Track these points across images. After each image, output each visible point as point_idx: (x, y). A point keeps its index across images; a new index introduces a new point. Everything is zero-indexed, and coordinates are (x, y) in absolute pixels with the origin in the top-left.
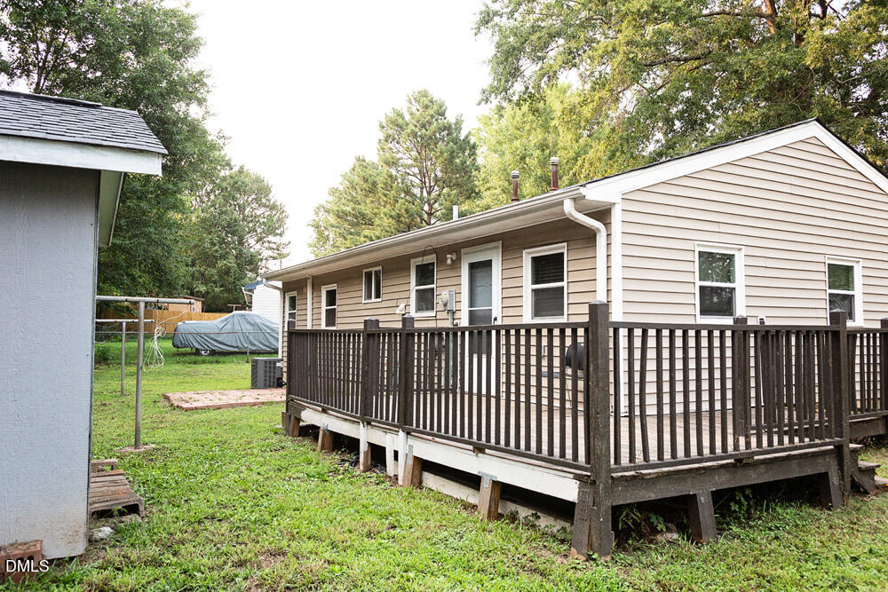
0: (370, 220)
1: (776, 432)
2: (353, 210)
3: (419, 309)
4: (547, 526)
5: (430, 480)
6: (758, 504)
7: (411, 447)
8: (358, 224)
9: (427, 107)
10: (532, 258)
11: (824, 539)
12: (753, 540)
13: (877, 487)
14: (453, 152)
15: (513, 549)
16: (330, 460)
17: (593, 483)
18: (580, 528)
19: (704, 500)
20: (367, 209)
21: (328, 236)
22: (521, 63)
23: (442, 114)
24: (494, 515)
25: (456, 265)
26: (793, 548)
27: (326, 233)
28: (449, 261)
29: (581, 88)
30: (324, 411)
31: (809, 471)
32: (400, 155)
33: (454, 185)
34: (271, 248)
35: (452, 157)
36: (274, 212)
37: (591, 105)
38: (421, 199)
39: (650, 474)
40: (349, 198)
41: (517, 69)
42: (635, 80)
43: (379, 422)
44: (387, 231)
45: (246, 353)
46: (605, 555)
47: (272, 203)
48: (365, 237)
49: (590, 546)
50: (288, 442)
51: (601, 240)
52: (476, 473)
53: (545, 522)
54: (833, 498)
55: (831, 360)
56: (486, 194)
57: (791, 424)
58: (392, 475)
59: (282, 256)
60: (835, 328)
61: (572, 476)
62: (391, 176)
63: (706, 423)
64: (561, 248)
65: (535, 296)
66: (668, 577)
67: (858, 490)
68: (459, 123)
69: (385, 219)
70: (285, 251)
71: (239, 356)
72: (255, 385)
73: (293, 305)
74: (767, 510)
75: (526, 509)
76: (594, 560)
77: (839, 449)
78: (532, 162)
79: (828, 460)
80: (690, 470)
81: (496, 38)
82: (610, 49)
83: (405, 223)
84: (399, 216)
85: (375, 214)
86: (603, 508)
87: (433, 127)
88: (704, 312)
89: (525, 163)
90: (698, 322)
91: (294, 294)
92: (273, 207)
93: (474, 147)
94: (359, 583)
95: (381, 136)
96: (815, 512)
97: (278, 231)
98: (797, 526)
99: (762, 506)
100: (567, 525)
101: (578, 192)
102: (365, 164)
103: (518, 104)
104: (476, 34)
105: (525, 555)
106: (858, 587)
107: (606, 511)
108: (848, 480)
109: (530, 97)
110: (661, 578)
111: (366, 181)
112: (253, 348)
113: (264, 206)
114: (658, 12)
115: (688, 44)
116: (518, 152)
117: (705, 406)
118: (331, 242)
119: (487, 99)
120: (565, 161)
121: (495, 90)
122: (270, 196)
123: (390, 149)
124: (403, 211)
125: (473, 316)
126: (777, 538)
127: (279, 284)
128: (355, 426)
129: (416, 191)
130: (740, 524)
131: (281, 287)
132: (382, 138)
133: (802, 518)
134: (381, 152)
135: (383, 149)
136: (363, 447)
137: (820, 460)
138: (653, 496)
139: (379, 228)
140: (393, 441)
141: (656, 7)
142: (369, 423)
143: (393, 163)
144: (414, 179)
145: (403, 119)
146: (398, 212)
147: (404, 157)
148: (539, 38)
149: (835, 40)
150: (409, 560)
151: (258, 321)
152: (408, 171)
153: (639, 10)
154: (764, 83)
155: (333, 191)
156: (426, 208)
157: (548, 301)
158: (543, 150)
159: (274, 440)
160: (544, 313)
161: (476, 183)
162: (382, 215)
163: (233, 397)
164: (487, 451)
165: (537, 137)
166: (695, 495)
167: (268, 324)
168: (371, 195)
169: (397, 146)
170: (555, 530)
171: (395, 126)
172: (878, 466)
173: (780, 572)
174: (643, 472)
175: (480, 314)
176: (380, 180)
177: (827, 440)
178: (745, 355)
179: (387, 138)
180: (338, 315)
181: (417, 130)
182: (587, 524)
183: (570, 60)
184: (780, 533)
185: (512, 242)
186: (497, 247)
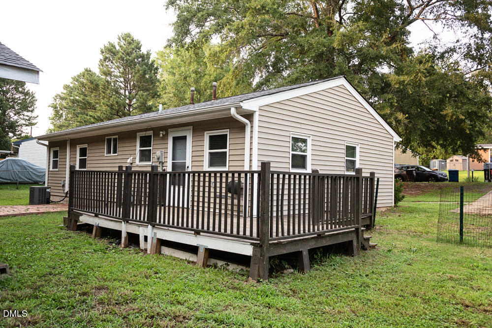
0: (93, 106)
1: (330, 223)
2: (83, 100)
3: (141, 160)
4: (234, 269)
5: (166, 251)
6: (324, 255)
7: (155, 234)
8: (86, 108)
9: (130, 43)
10: (210, 136)
11: (353, 268)
12: (325, 270)
13: (370, 247)
14: (145, 71)
15: (221, 280)
16: (103, 243)
17: (261, 246)
18: (254, 268)
19: (305, 253)
20: (92, 99)
21: (62, 114)
22: (190, 27)
23: (139, 48)
24: (206, 265)
25: (165, 137)
26: (342, 273)
27: (61, 112)
28: (161, 135)
29: (220, 43)
30: (96, 216)
31: (346, 240)
32: (112, 70)
33: (145, 90)
34: (24, 119)
35: (145, 73)
36: (27, 97)
37: (225, 53)
38: (125, 96)
39: (284, 242)
40: (80, 92)
41: (188, 30)
42: (249, 43)
43: (135, 221)
44: (105, 114)
45: (16, 183)
46: (266, 279)
47: (26, 91)
48: (90, 116)
49: (259, 276)
50: (72, 234)
51: (248, 129)
52: (196, 245)
53: (232, 267)
54: (354, 252)
55: (355, 190)
56: (164, 96)
57: (339, 219)
58: (143, 249)
59: (31, 124)
60: (358, 176)
61: (249, 244)
62: (108, 82)
63: (297, 220)
64: (226, 132)
65: (211, 156)
66: (295, 287)
67: (364, 248)
68: (148, 55)
69: (103, 107)
70: (34, 121)
71: (13, 185)
72: (32, 202)
73: (56, 155)
74: (329, 258)
75: (222, 262)
76: (261, 282)
77: (357, 229)
78: (190, 80)
79: (353, 235)
80: (300, 240)
81: (177, 12)
82: (240, 26)
83: (115, 110)
84: (112, 105)
85: (97, 103)
86: (266, 258)
87: (134, 55)
88: (293, 166)
89: (186, 81)
90: (291, 171)
91: (57, 149)
92: (27, 94)
93: (157, 69)
94: (153, 298)
95: (102, 57)
96: (348, 258)
97: (30, 109)
98: (341, 264)
99: (326, 256)
100: (244, 268)
101: (239, 104)
102: (90, 73)
103: (187, 49)
104: (166, 9)
105: (227, 282)
106: (371, 286)
107: (267, 259)
108: (360, 243)
109: (194, 46)
110: (292, 287)
111: (92, 83)
112: (21, 180)
113: (21, 93)
114: (265, 10)
115: (276, 28)
116: (183, 74)
117: (297, 212)
118: (64, 118)
119: (171, 45)
120: (209, 81)
121: (175, 40)
122: (25, 86)
123: (107, 65)
124: (115, 102)
125: (174, 165)
126: (335, 269)
127: (47, 143)
128: (118, 224)
129: (122, 91)
130: (318, 264)
131: (47, 144)
132: (102, 59)
133: (343, 260)
134: (101, 67)
135: (102, 65)
136: (124, 235)
137: (350, 235)
138: (285, 252)
139: (100, 112)
140: (144, 231)
141: (264, 7)
142: (127, 222)
143: (108, 73)
144: (121, 84)
145: (115, 48)
146: (111, 102)
147: (115, 71)
148: (202, 16)
149: (347, 36)
150: (173, 287)
151: (24, 164)
152: (117, 79)
153: (255, 8)
154: (315, 53)
155: (66, 87)
156: (127, 101)
157: (217, 159)
158: (197, 74)
159: (63, 232)
160: (215, 165)
161: (158, 89)
162: (102, 104)
163: (21, 209)
164: (201, 234)
165: (194, 66)
166: (302, 251)
167: (31, 166)
168: (94, 92)
169: (111, 64)
170: (238, 270)
171: (110, 52)
172: (371, 237)
173: (339, 282)
174: (281, 241)
175: (179, 164)
176: (101, 83)
177: (353, 226)
178: (323, 187)
179: (106, 59)
180: (87, 162)
181: (123, 56)
182: (257, 266)
183: (218, 29)
184: (336, 267)
185: (198, 127)
186: (190, 129)
